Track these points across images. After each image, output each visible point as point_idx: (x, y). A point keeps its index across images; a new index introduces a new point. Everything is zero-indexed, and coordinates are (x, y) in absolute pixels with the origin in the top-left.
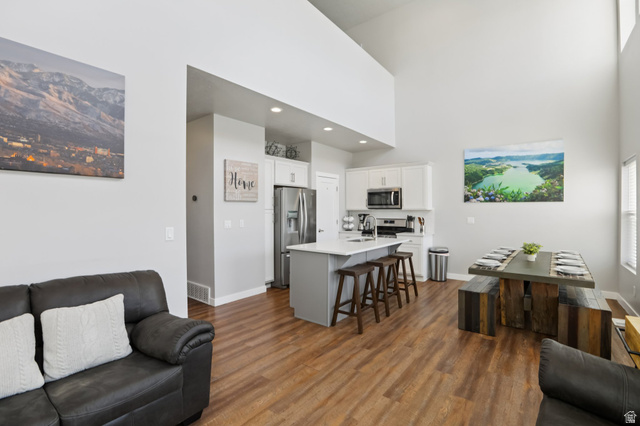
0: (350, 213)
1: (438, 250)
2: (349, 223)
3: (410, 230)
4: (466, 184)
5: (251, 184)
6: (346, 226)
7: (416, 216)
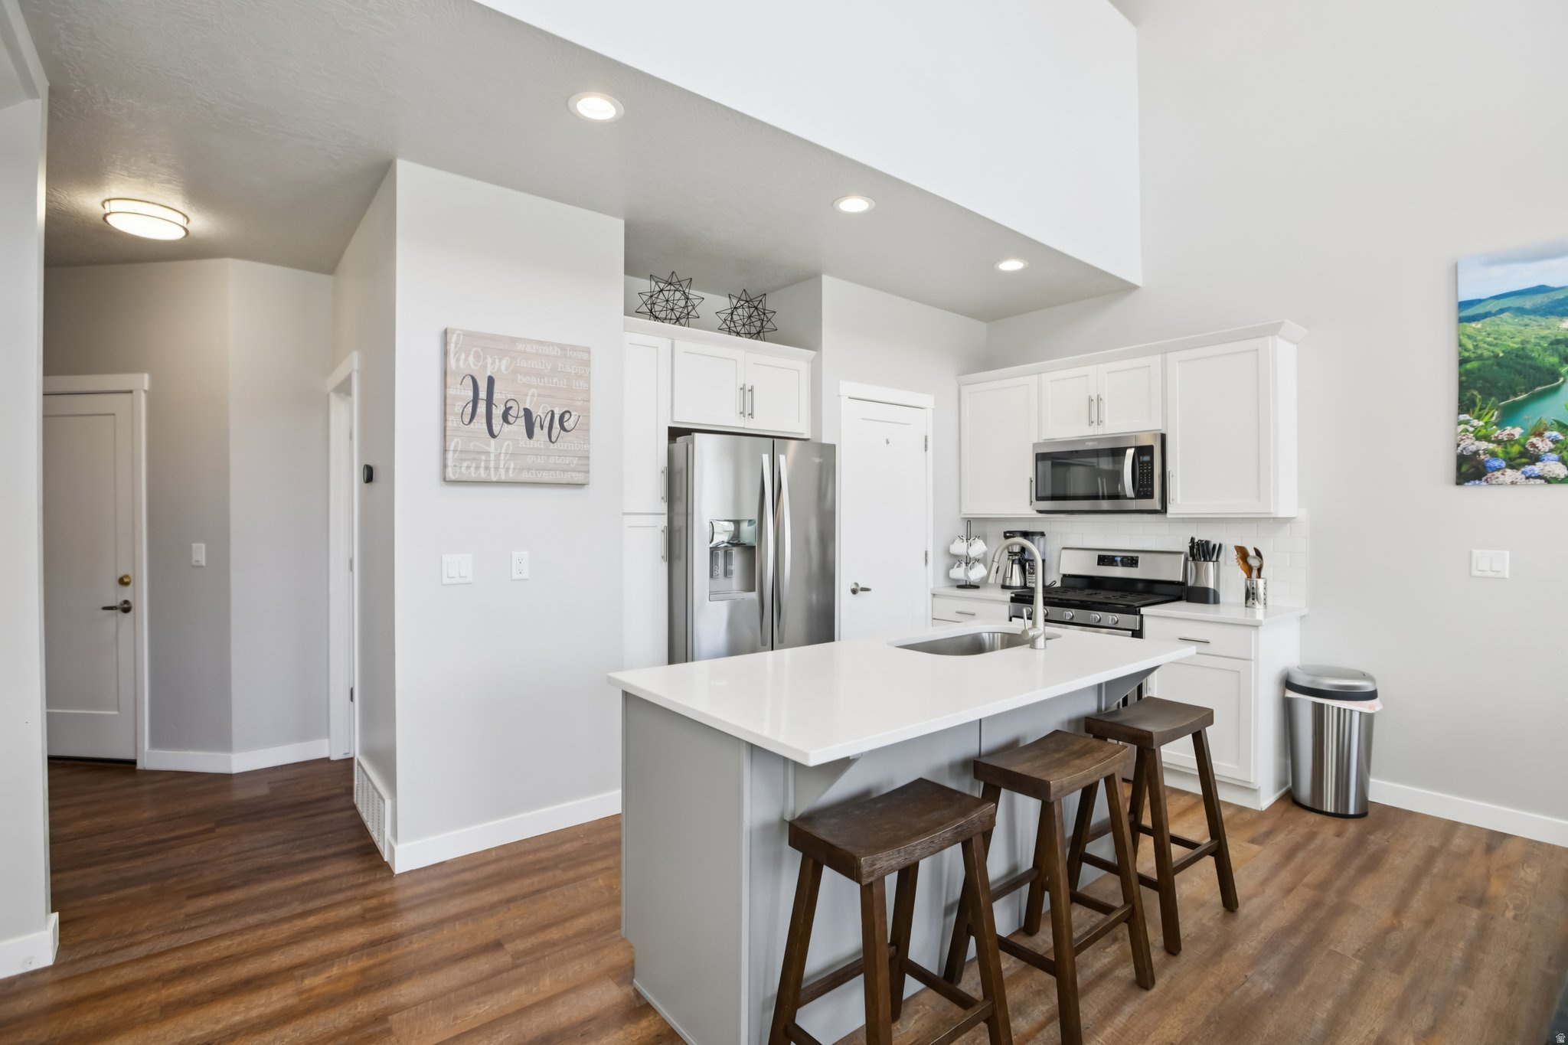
0: (973, 527)
1: (1328, 683)
2: (969, 561)
3: (1202, 596)
4: (1465, 405)
5: (559, 422)
6: (958, 573)
7: (1228, 539)
